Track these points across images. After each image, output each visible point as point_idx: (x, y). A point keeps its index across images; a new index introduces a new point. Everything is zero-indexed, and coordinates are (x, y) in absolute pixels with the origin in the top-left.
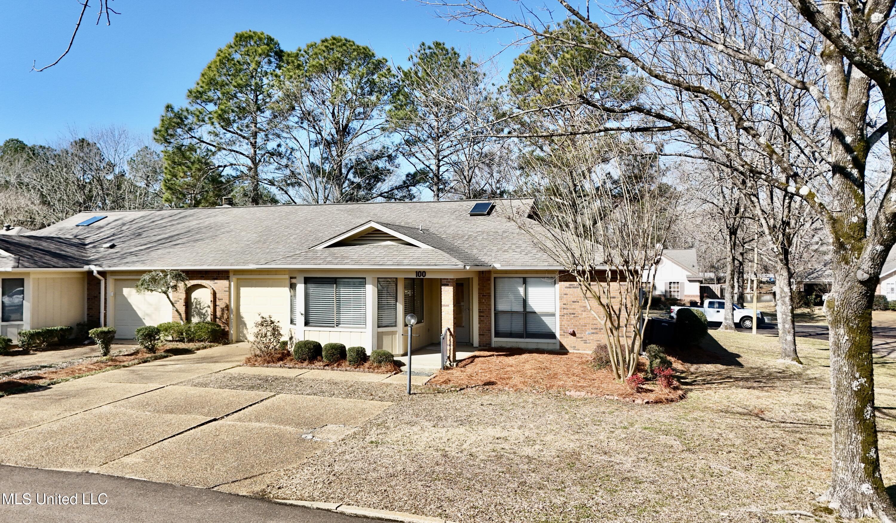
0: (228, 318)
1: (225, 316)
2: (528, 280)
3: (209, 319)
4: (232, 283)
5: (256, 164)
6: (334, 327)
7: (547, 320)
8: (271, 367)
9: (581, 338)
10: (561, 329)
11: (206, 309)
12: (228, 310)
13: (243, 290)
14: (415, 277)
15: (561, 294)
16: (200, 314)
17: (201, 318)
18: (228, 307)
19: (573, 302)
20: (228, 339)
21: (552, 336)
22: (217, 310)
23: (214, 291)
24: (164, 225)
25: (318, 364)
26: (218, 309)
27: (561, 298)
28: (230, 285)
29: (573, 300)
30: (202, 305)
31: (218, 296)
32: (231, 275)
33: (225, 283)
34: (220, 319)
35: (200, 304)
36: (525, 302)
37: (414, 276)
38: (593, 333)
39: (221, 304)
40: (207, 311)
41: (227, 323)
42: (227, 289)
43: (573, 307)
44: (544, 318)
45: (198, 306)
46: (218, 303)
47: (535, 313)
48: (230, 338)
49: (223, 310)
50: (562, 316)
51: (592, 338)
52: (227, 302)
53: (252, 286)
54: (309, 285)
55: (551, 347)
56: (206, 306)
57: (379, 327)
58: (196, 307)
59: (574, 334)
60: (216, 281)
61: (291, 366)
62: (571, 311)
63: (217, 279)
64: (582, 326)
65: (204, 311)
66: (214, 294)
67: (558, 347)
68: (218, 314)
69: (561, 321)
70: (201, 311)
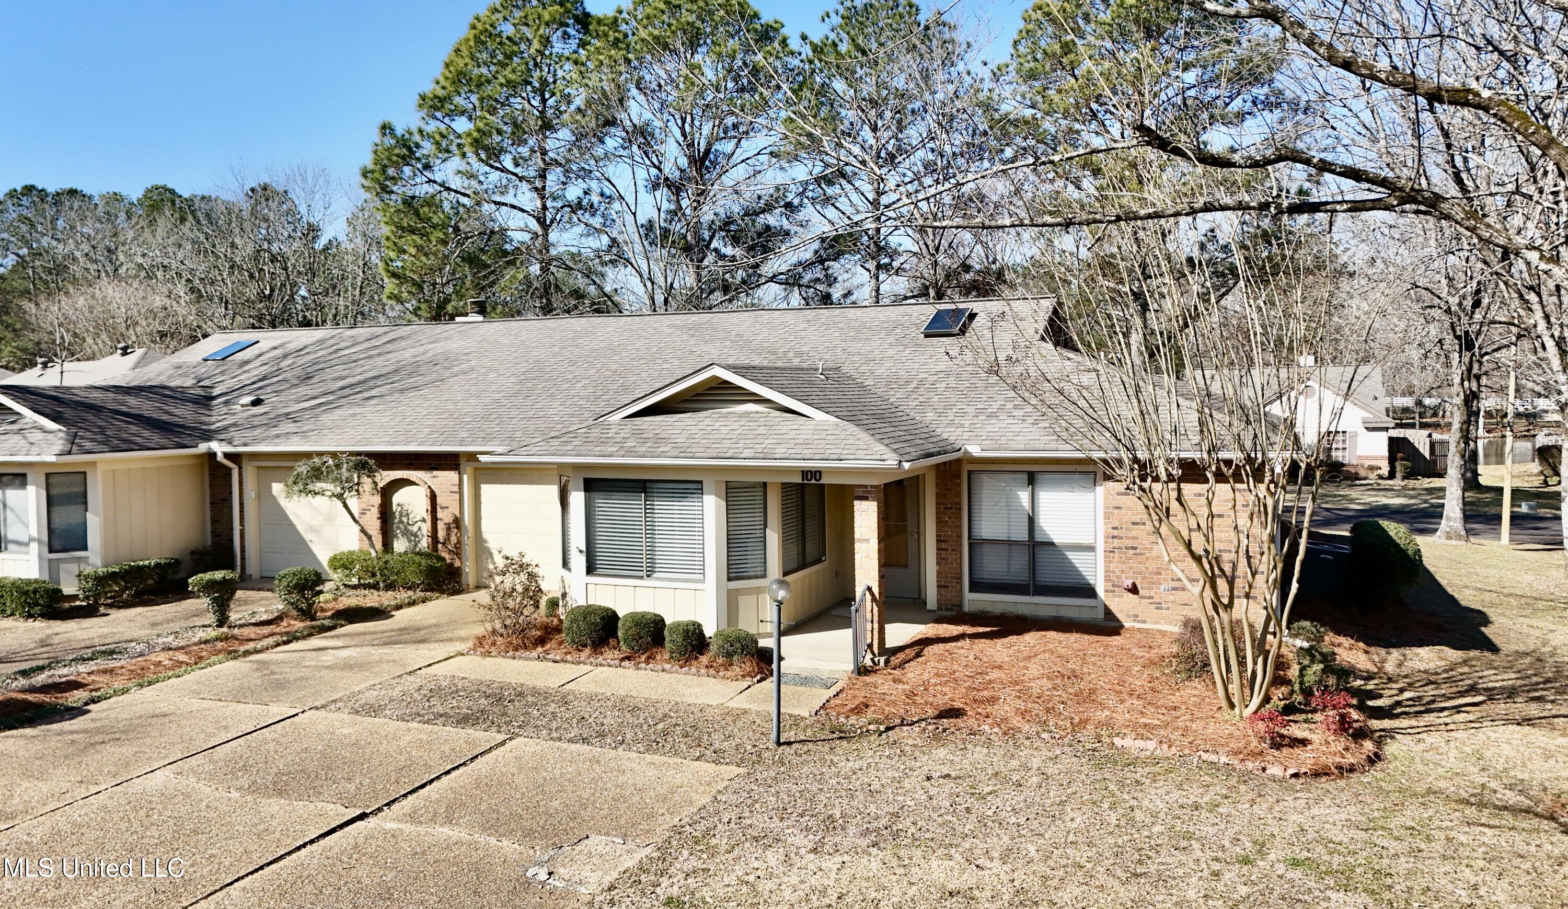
0: (459, 542)
1: (454, 539)
2: (1039, 477)
3: (424, 543)
4: (465, 477)
5: (545, 227)
6: (641, 578)
7: (1078, 560)
8: (520, 658)
9: (1150, 598)
10: (1107, 579)
11: (419, 524)
12: (458, 527)
13: (486, 489)
14: (800, 481)
15: (1106, 507)
16: (407, 534)
17: (410, 541)
18: (457, 522)
19: (1134, 523)
20: (459, 583)
21: (1089, 592)
22: (439, 527)
23: (432, 492)
24: (355, 357)
25: (610, 655)
26: (441, 526)
27: (1107, 516)
28: (461, 480)
29: (1133, 520)
30: (411, 516)
31: (439, 500)
32: (463, 461)
33: (452, 476)
34: (444, 544)
35: (408, 515)
36: (1031, 521)
37: (798, 480)
38: (1175, 589)
39: (445, 516)
40: (420, 529)
41: (457, 551)
42: (456, 489)
43: (1133, 533)
44: (1072, 556)
45: (405, 519)
46: (439, 515)
47: (1053, 544)
48: (463, 581)
49: (449, 527)
50: (1109, 552)
51: (1172, 598)
52: (457, 513)
53: (502, 482)
54: (594, 495)
55: (1085, 615)
56: (418, 518)
57: (729, 579)
58: (402, 522)
59: (1134, 590)
60: (435, 473)
61: (558, 658)
62: (1130, 543)
63: (437, 469)
64: (1151, 573)
65: (415, 529)
66: (433, 497)
67: (1101, 615)
68: (441, 534)
69: (1108, 562)
70: (410, 528)
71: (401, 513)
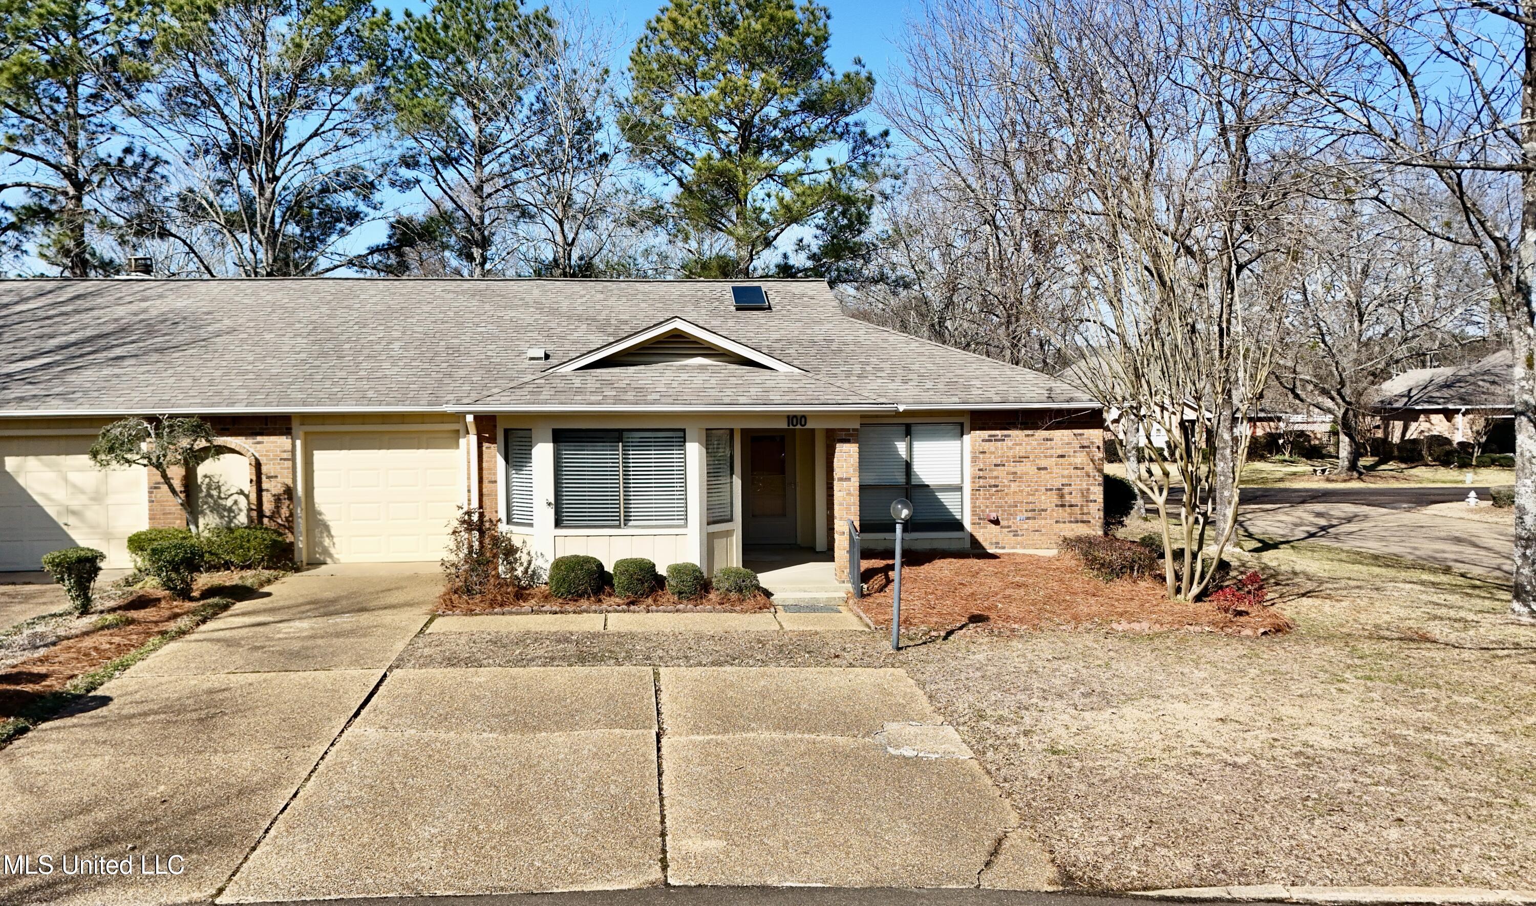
0: (291, 515)
1: (284, 512)
2: (913, 428)
4: (298, 443)
6: (619, 527)
7: (949, 500)
9: (1009, 527)
10: (974, 513)
12: (290, 498)
14: (786, 426)
15: (973, 452)
17: (222, 517)
18: (289, 492)
19: (996, 465)
20: (291, 560)
21: (958, 526)
23: (257, 460)
25: (609, 602)
29: (995, 462)
30: (223, 489)
31: (264, 469)
32: (295, 425)
33: (282, 442)
34: (271, 518)
35: (219, 487)
36: (908, 466)
37: (783, 425)
38: (1028, 518)
39: (272, 487)
40: (236, 502)
41: (290, 524)
42: (288, 455)
43: (995, 474)
44: (941, 496)
45: (215, 493)
46: (265, 486)
47: (928, 486)
48: (296, 559)
49: (278, 499)
50: (975, 490)
51: (1026, 526)
52: (289, 482)
54: (562, 446)
55: (954, 546)
56: (233, 490)
57: (708, 524)
58: (212, 496)
59: (996, 522)
60: (259, 438)
61: (554, 608)
62: (993, 482)
63: (261, 434)
64: (1010, 506)
65: (229, 503)
66: (258, 465)
67: (968, 545)
68: (268, 507)
69: (974, 498)
70: (223, 502)
71: (209, 487)
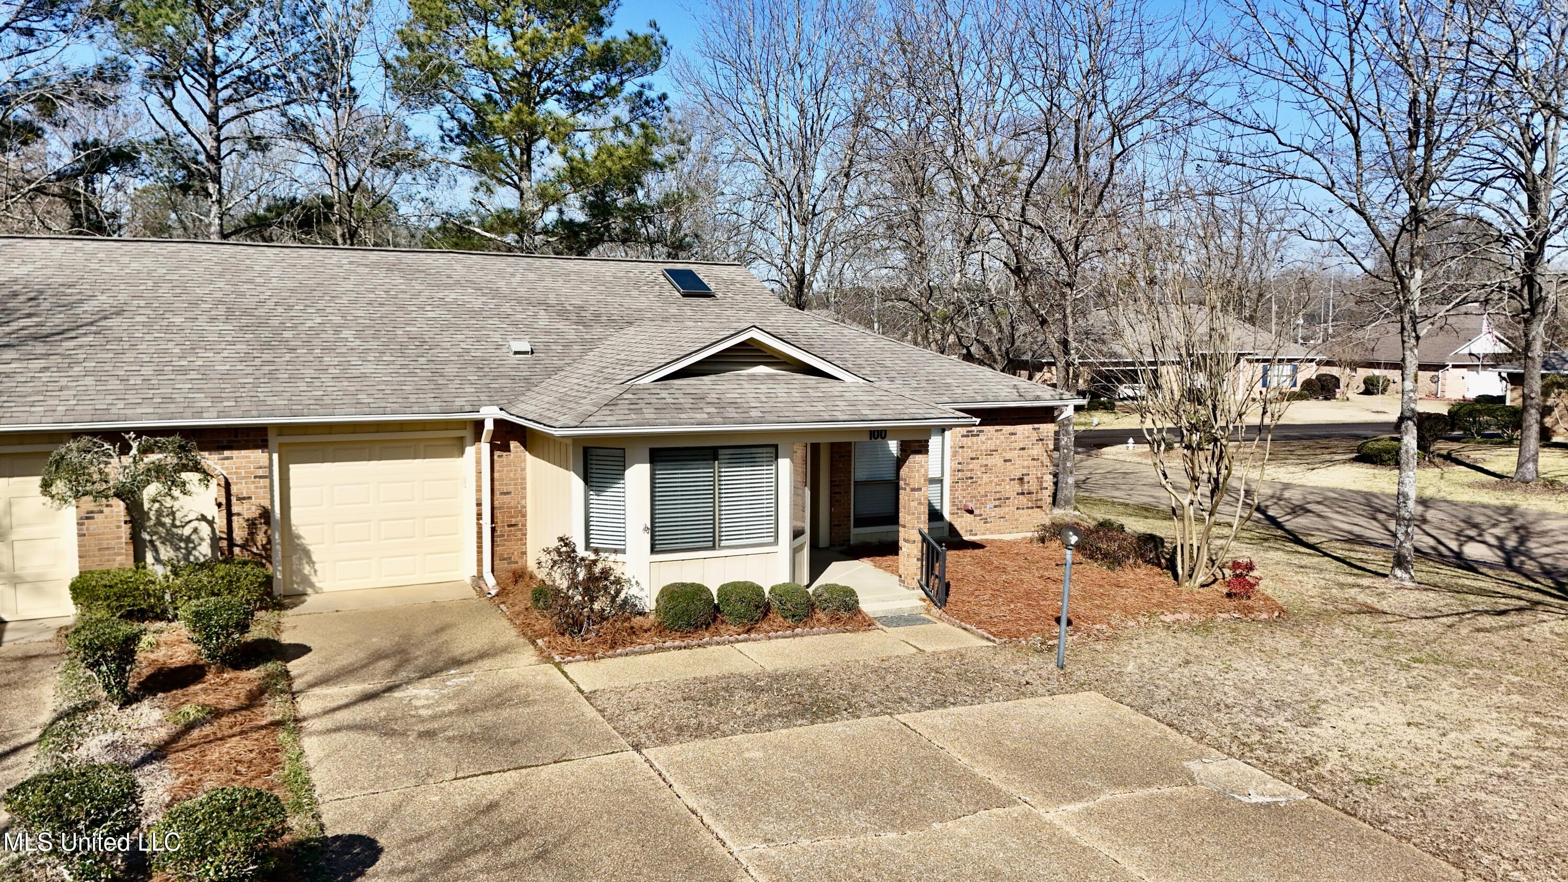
0: (267, 542)
1: (261, 538)
4: (274, 456)
6: (711, 548)
9: (981, 515)
10: (953, 504)
12: (268, 523)
15: (952, 448)
17: (178, 549)
19: (972, 459)
21: (937, 516)
22: (235, 525)
23: (226, 480)
26: (239, 524)
28: (271, 460)
29: (971, 455)
30: (178, 515)
32: (271, 436)
33: (257, 456)
34: (243, 547)
35: (171, 514)
37: (865, 438)
38: (996, 506)
39: (244, 511)
42: (260, 471)
43: (971, 467)
46: (235, 509)
50: (955, 482)
51: (994, 514)
54: (672, 466)
55: (936, 535)
59: (971, 512)
62: (969, 474)
64: (982, 496)
66: (227, 487)
67: (946, 533)
68: (239, 535)
69: (952, 491)
70: (179, 531)
71: (159, 513)
